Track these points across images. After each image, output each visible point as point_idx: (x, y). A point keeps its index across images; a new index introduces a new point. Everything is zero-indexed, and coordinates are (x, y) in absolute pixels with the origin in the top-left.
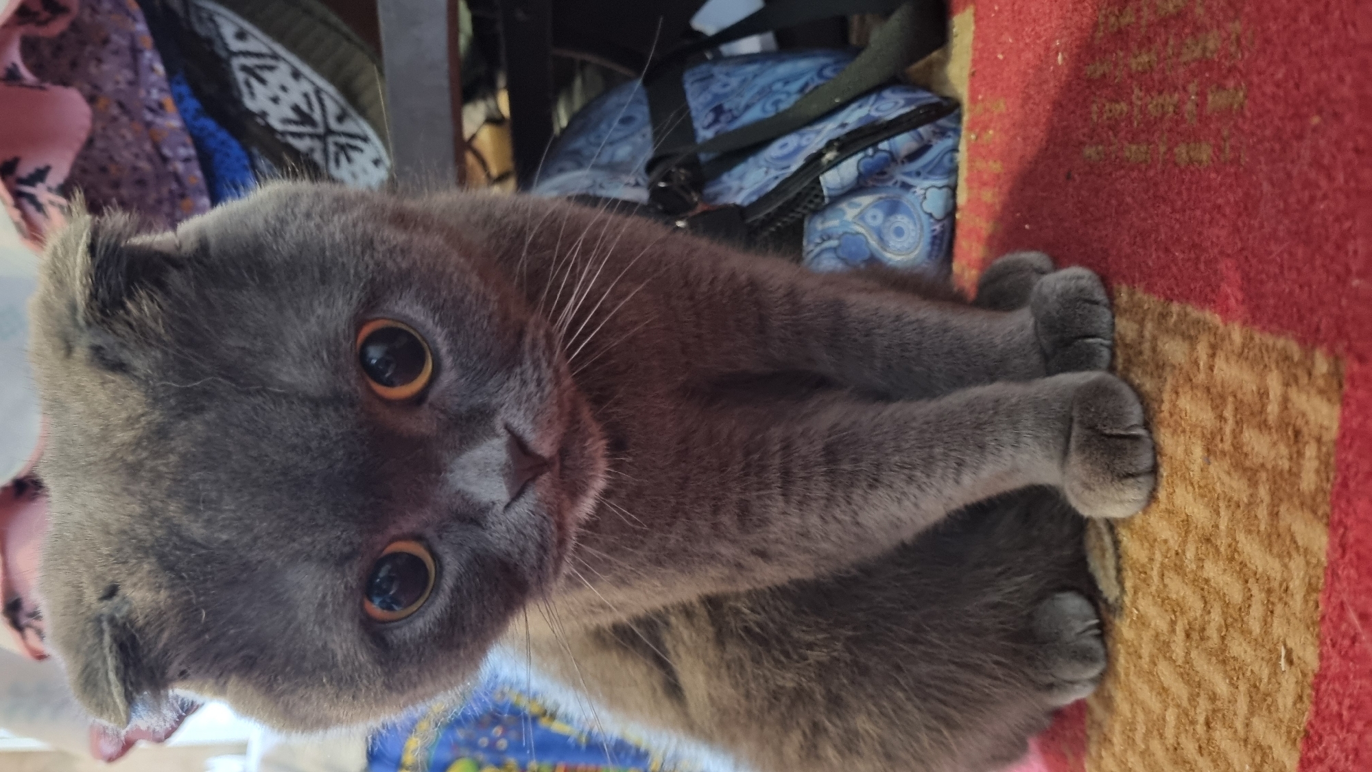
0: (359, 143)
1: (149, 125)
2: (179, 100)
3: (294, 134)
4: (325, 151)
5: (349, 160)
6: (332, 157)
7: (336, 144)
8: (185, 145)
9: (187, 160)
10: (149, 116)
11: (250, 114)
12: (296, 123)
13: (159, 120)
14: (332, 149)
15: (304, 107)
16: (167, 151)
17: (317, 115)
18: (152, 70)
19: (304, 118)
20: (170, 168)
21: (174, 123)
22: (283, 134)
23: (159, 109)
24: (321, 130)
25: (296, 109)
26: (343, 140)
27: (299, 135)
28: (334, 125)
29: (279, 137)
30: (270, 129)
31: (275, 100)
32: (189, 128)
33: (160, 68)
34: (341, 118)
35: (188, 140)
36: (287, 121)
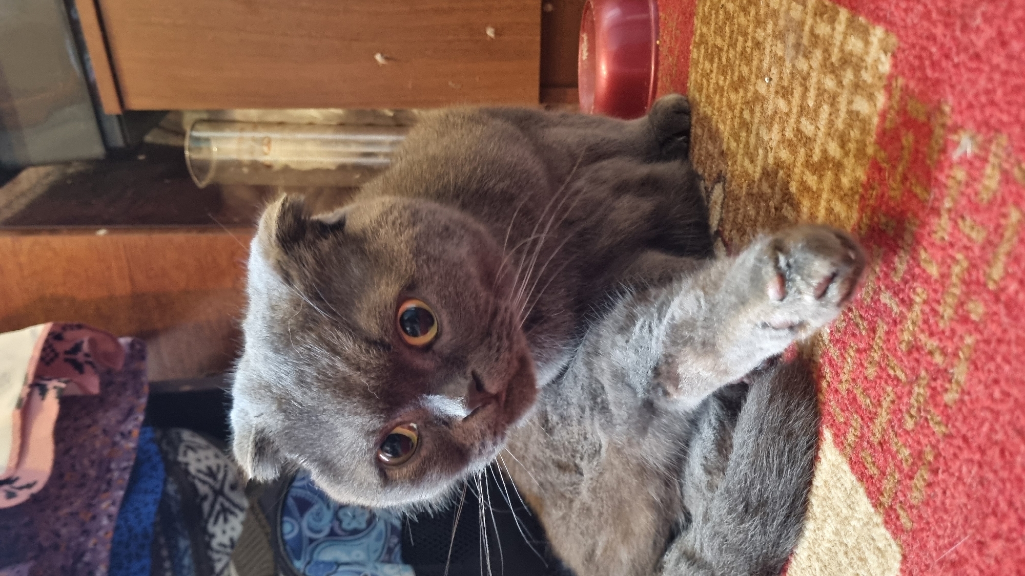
0: (237, 511)
1: (115, 444)
2: (142, 433)
3: (200, 480)
4: (212, 506)
5: (226, 520)
6: (215, 513)
7: (222, 505)
8: (128, 460)
9: (125, 469)
10: (118, 438)
11: (178, 463)
12: (206, 474)
13: (123, 442)
14: (218, 507)
15: (214, 468)
16: (113, 466)
17: (220, 476)
18: (136, 419)
19: (211, 473)
20: (109, 476)
21: (131, 445)
22: (194, 477)
23: (125, 436)
24: (217, 486)
25: (209, 468)
26: (227, 504)
27: (204, 482)
28: (227, 489)
29: (190, 478)
30: (187, 472)
31: (199, 460)
32: (139, 449)
33: (141, 418)
34: (233, 487)
35: (133, 456)
36: (199, 471)
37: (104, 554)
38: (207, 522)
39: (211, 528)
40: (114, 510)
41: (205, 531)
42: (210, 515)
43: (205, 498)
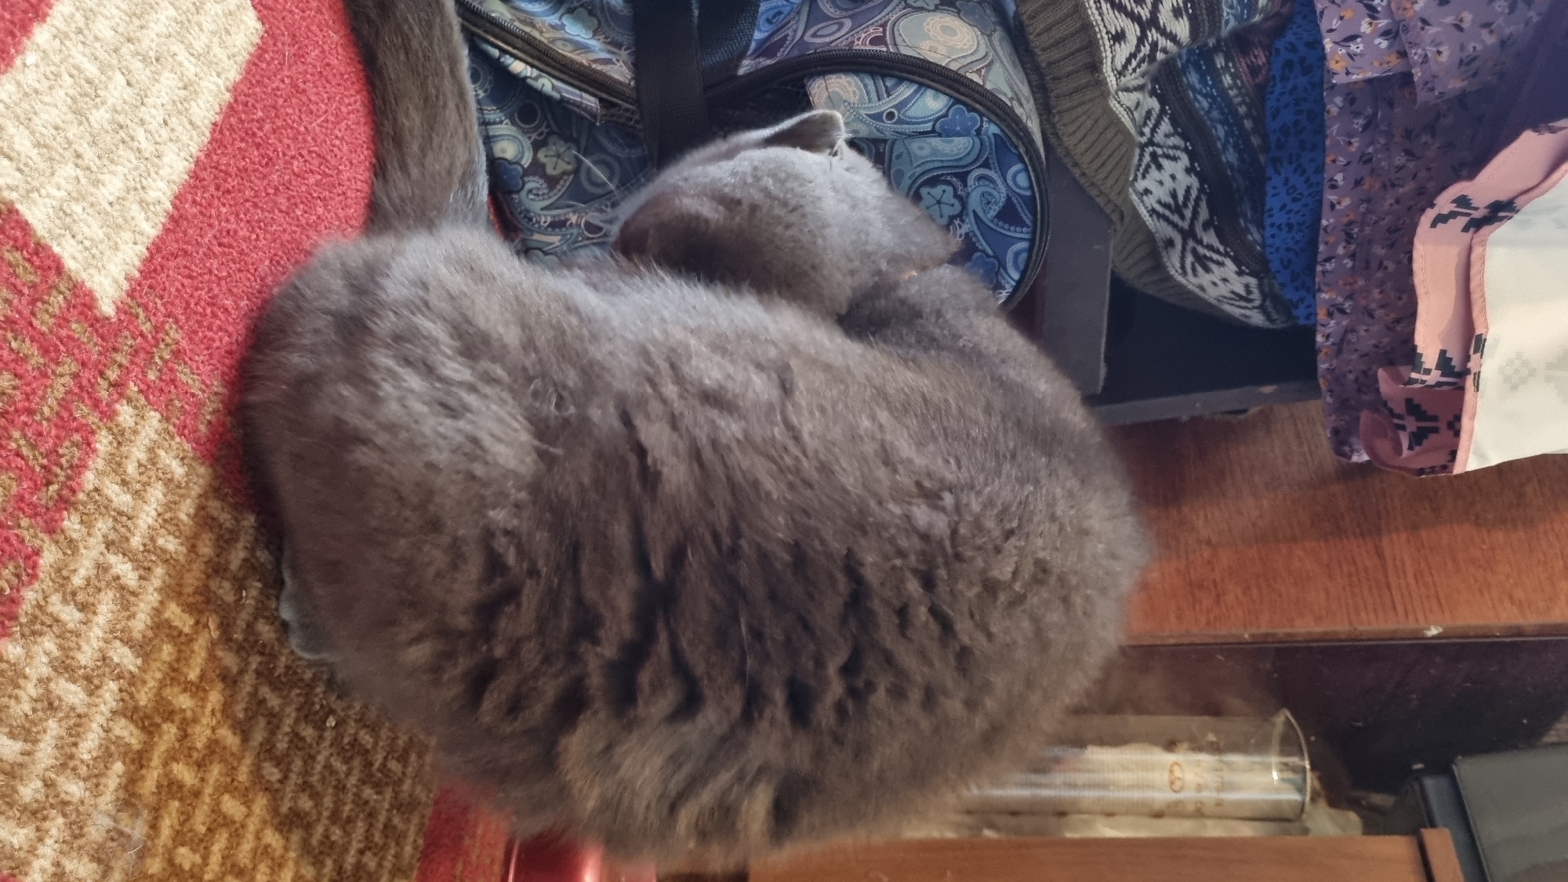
0: (1161, 211)
6: (1191, 204)
11: (1253, 275)
20: (1352, 247)
21: (1325, 296)
24: (1191, 243)
29: (1232, 253)
37: (1334, 129)
38: (1201, 190)
39: (1194, 182)
40: (1330, 197)
41: (1202, 177)
42: (1198, 200)
43: (1206, 226)
